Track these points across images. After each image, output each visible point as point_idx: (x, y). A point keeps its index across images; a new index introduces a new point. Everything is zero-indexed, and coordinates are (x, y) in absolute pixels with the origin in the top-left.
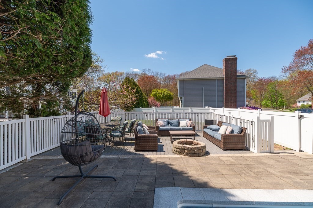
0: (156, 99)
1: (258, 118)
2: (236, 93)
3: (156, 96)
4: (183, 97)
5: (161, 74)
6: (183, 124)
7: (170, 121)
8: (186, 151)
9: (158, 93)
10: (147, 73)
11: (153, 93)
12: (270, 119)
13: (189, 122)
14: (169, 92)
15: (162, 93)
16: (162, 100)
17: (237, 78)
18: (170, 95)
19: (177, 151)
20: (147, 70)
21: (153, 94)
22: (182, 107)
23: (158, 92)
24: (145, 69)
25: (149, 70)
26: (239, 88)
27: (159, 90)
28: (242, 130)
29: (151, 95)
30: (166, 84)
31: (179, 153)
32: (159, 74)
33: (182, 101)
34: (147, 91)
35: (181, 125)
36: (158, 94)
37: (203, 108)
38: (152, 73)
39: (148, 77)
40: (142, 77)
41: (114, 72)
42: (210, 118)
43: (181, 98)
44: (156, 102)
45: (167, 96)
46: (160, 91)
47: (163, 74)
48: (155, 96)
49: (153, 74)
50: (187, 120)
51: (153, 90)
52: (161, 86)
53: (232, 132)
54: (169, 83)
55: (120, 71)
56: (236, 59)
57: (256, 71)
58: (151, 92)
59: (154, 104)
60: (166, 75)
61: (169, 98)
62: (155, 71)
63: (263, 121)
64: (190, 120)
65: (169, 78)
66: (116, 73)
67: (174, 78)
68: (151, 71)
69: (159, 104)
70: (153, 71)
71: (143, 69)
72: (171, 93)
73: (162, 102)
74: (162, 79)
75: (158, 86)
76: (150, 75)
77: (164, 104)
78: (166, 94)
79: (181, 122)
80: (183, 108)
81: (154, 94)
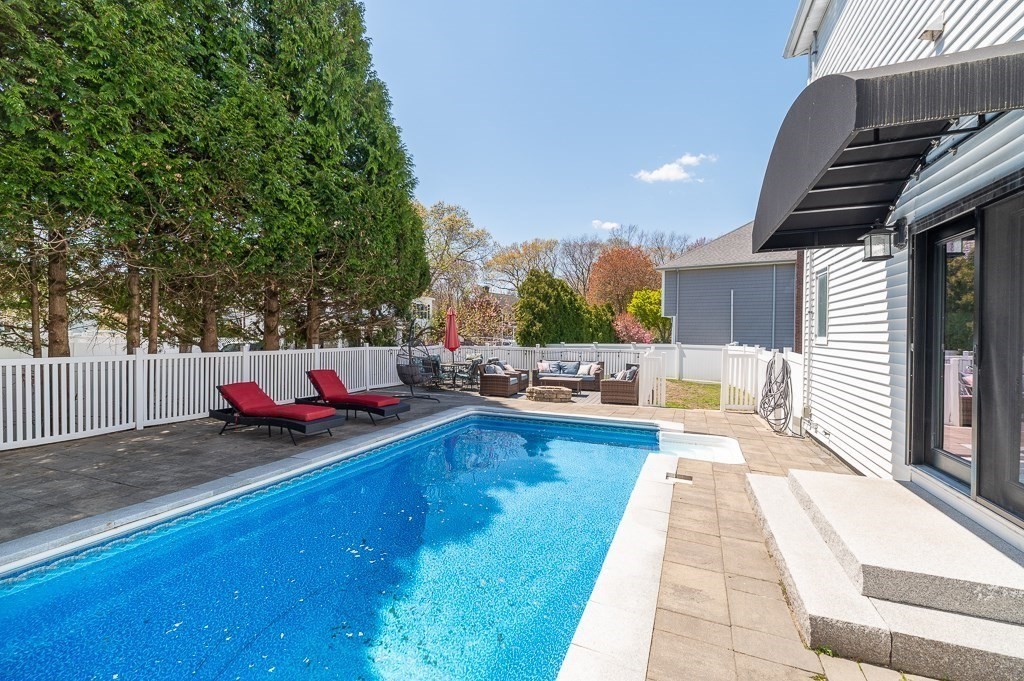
0: (642, 320)
3: (645, 311)
4: (674, 318)
5: (672, 239)
6: (583, 369)
7: (562, 364)
9: (651, 303)
10: (625, 237)
11: (634, 301)
13: (595, 367)
20: (626, 229)
21: (634, 306)
23: (649, 298)
29: (631, 309)
32: (667, 238)
36: (649, 307)
39: (621, 254)
41: (530, 242)
44: (637, 329)
47: (680, 238)
48: (641, 311)
49: (644, 239)
50: (592, 364)
51: (635, 293)
55: (547, 237)
58: (630, 299)
59: (630, 336)
64: (600, 363)
66: (534, 246)
68: (639, 232)
69: (648, 335)
70: (645, 232)
76: (634, 243)
79: (581, 367)
81: (638, 307)
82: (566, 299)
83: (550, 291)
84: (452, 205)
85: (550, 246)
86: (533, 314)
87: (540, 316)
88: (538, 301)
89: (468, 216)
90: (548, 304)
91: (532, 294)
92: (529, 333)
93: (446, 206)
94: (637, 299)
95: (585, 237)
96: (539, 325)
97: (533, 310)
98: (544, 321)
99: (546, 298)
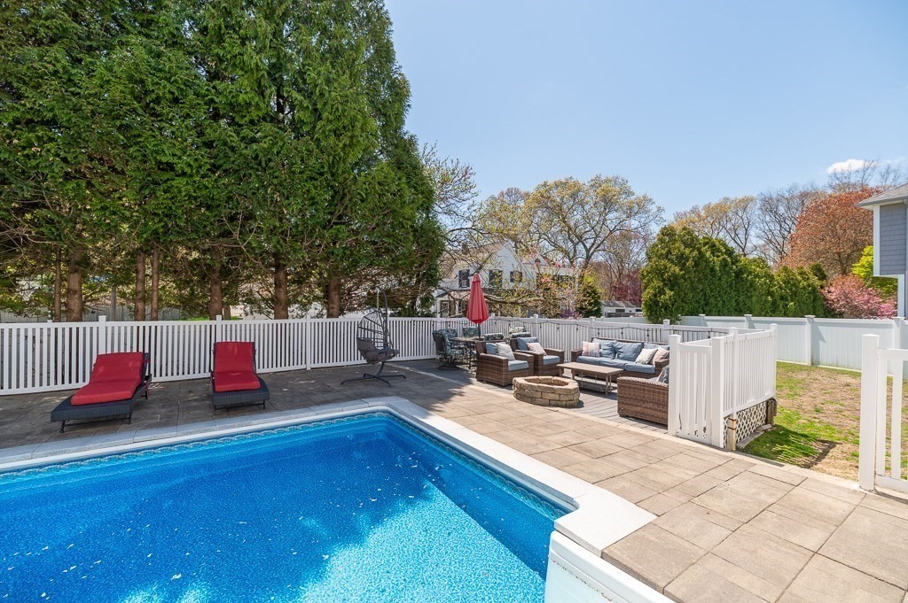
4: (902, 278)
6: (643, 354)
7: (618, 345)
35: (638, 358)
41: (715, 203)
50: (659, 348)
79: (643, 351)
82: (716, 261)
83: (687, 251)
84: (610, 176)
85: (744, 204)
86: (664, 280)
87: (672, 283)
88: (669, 265)
89: (628, 184)
90: (683, 267)
91: (660, 257)
92: (656, 303)
93: (603, 178)
95: (795, 187)
96: (669, 293)
97: (662, 275)
98: (676, 288)
99: (682, 259)
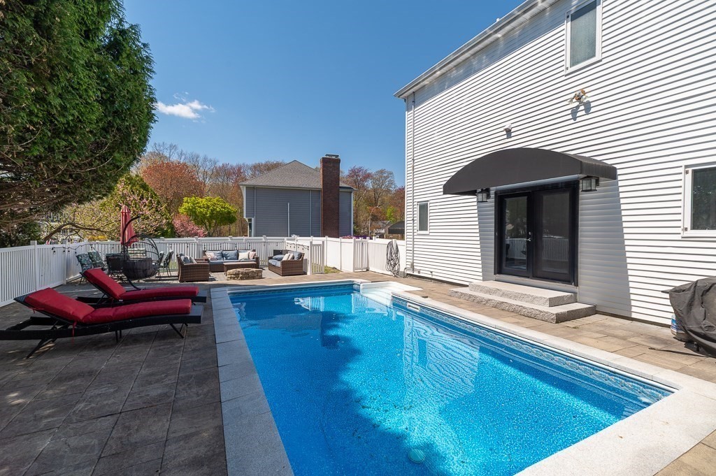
0: (194, 220)
1: (311, 243)
2: (338, 213)
3: (195, 212)
4: (253, 219)
5: (205, 159)
6: (243, 256)
7: (224, 252)
8: (241, 276)
9: (200, 207)
10: (166, 154)
11: (185, 205)
12: (321, 243)
13: (252, 254)
14: (227, 205)
15: (208, 207)
16: (210, 224)
17: (341, 190)
18: (229, 213)
19: (231, 278)
20: (167, 146)
21: (185, 209)
22: (250, 236)
23: (198, 203)
24: (161, 144)
25: (173, 147)
26: (343, 207)
27: (201, 199)
28: (301, 255)
29: (181, 210)
30: (218, 185)
31: (234, 278)
32: (201, 160)
33: (250, 225)
34: (167, 199)
35: (240, 258)
36: (199, 210)
37: (289, 238)
38: (181, 154)
39: (170, 167)
40: (154, 163)
42: (279, 248)
43: (250, 220)
44: (192, 226)
45: (220, 213)
46: (203, 201)
47: (211, 161)
48: (192, 212)
49: (183, 157)
50: (249, 251)
51: (185, 199)
52: (207, 189)
53: (293, 258)
54: (228, 184)
56: (338, 161)
57: (391, 173)
58: (180, 203)
59: (188, 232)
60: (220, 164)
61: (228, 218)
62: (189, 152)
63: (315, 245)
64: (254, 251)
65: (225, 172)
67: (238, 172)
68: (179, 151)
69: (201, 231)
70: (184, 152)
71: (155, 144)
72: (230, 207)
73: (210, 226)
74: (210, 173)
75: (198, 190)
76: (175, 158)
77: (214, 231)
78: (218, 209)
79: (240, 254)
80: (252, 238)
81: (189, 209)
94: (187, 204)
